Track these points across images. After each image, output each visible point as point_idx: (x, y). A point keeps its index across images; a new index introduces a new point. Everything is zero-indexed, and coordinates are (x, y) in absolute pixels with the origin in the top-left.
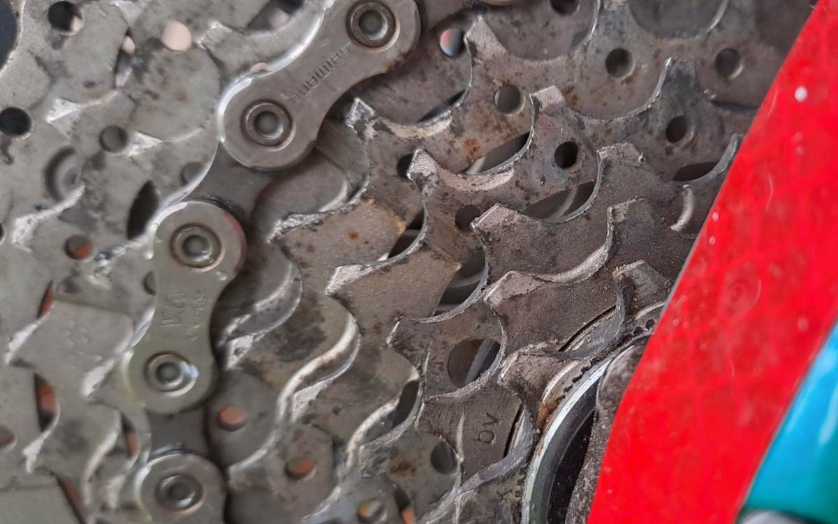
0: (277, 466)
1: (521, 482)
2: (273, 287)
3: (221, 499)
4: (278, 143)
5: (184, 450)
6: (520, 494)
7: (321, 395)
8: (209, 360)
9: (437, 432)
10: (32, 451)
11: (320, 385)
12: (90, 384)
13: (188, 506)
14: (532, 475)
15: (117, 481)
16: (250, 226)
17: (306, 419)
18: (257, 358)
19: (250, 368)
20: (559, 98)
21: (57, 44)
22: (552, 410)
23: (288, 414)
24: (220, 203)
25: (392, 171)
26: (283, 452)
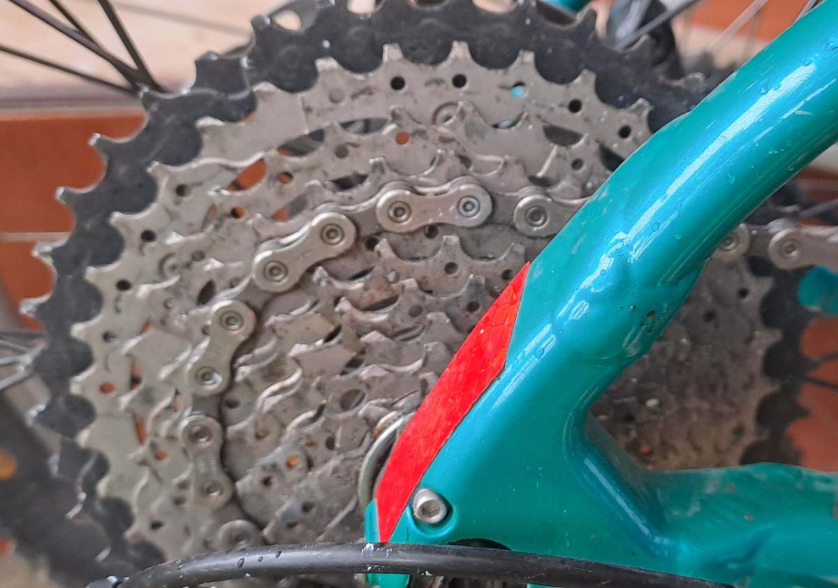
0: (251, 431)
1: (362, 461)
2: (265, 344)
3: (220, 441)
4: (279, 281)
5: (208, 415)
6: (360, 466)
7: (280, 403)
8: (228, 374)
9: (328, 431)
10: (125, 400)
11: (279, 397)
12: (164, 373)
13: (204, 443)
14: (367, 460)
15: (167, 424)
16: (260, 315)
17: (270, 412)
18: (251, 378)
19: (247, 382)
20: (415, 285)
21: (177, 203)
22: (381, 432)
23: (262, 407)
24: (247, 304)
25: (331, 302)
26: (256, 424)
